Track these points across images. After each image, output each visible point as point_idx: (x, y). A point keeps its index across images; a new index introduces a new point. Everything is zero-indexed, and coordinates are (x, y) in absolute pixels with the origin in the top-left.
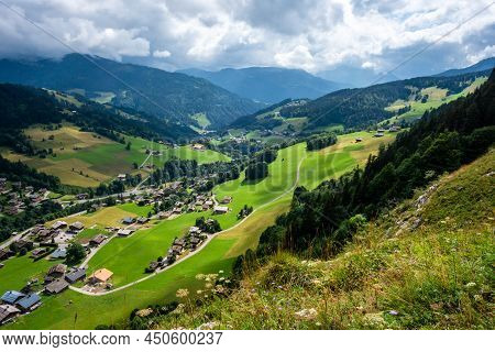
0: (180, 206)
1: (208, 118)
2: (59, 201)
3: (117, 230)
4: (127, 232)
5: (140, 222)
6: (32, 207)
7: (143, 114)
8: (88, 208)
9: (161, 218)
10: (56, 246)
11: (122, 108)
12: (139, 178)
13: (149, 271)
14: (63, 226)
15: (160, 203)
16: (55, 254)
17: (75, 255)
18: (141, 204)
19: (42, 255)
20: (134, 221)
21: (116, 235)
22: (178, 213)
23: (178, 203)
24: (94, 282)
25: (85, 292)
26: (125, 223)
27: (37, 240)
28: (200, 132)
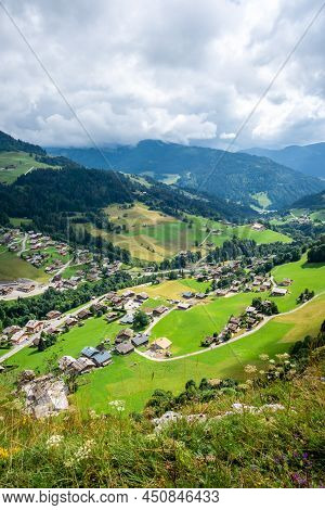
0: (237, 285)
1: (269, 197)
2: (129, 272)
3: (177, 303)
4: (186, 306)
5: (198, 297)
6: (107, 276)
7: (205, 195)
8: (153, 280)
9: (218, 294)
10: (125, 312)
11: (187, 189)
12: (199, 255)
13: (205, 345)
14: (131, 295)
15: (218, 280)
16: (124, 319)
17: (140, 322)
18: (200, 280)
19: (114, 318)
20: (193, 295)
21: (176, 307)
22: (235, 291)
23: (235, 282)
24: (155, 348)
25: (147, 357)
26: (184, 296)
27: (111, 305)
28: (261, 211)
